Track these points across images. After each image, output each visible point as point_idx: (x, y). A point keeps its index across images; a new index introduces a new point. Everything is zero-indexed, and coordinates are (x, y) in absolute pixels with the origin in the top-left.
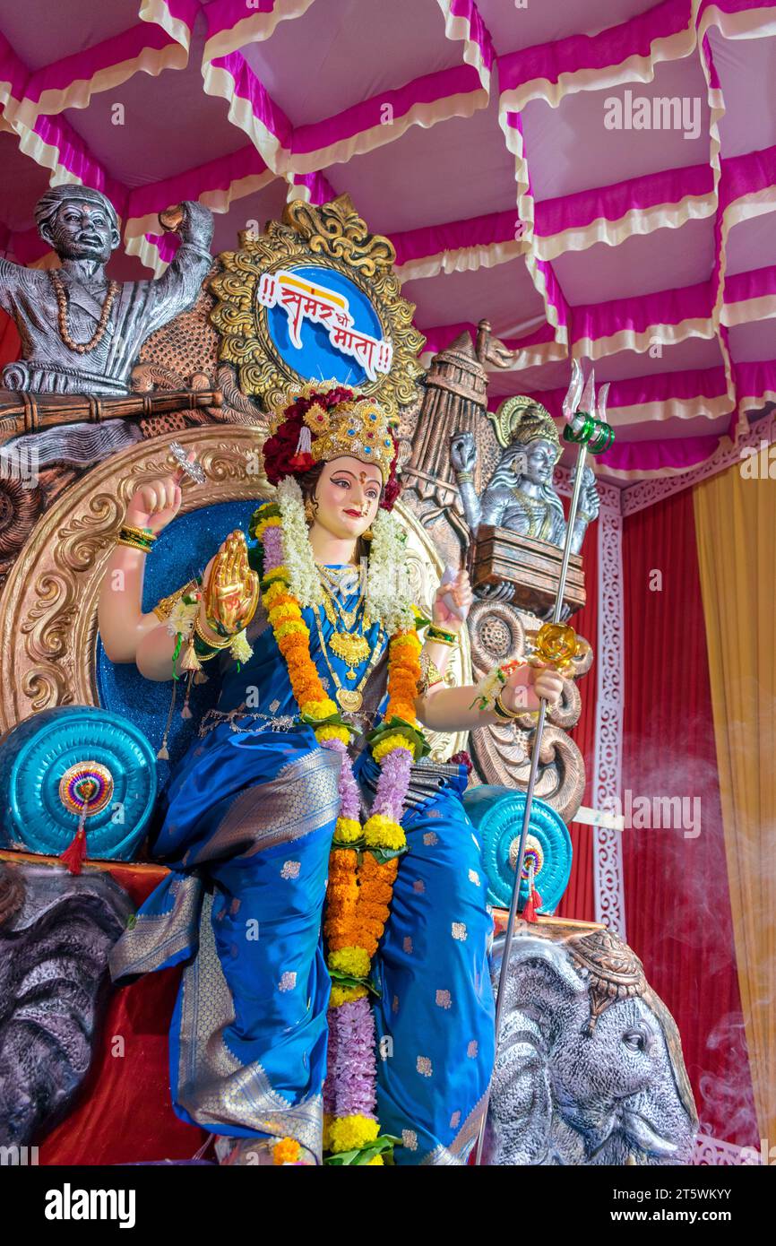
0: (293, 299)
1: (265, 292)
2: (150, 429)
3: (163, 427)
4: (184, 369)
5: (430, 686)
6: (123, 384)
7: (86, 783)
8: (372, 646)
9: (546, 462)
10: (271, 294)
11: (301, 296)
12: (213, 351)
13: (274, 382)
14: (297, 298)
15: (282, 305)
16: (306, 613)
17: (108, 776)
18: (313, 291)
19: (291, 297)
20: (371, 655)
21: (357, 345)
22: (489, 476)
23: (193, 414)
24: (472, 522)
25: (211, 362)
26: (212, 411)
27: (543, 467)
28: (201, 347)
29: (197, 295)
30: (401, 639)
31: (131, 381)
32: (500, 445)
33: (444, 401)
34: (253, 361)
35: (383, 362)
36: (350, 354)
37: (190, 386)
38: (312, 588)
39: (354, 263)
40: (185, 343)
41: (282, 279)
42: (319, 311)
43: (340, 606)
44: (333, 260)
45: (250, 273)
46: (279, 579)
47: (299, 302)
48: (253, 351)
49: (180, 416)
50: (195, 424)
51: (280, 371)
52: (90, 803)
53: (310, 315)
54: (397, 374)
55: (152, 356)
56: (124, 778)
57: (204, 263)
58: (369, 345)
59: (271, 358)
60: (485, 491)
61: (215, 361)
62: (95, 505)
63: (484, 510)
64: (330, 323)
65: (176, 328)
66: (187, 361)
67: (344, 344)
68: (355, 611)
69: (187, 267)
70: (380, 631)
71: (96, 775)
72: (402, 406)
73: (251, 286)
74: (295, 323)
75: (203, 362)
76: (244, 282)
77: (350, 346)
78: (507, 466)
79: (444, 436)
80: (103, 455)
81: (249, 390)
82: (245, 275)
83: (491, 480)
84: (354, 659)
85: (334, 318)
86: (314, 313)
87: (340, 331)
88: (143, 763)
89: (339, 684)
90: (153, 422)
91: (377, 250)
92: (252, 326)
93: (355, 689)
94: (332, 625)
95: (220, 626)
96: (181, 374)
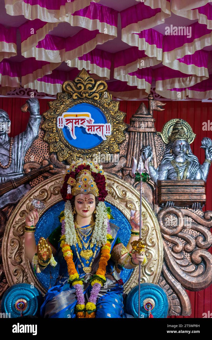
0: (70, 122)
1: (60, 123)
2: (33, 183)
3: (37, 182)
4: (39, 160)
5: (122, 256)
6: (21, 173)
7: (20, 304)
8: (93, 252)
9: (181, 149)
10: (62, 123)
11: (73, 119)
12: (48, 150)
13: (69, 154)
14: (71, 121)
15: (66, 125)
16: (72, 248)
17: (25, 302)
18: (77, 116)
19: (69, 121)
20: (93, 255)
21: (97, 129)
22: (162, 158)
23: (46, 174)
24: (155, 180)
25: (47, 154)
26: (51, 171)
27: (180, 150)
28: (43, 149)
29: (38, 132)
30: (103, 248)
31: (24, 170)
32: (165, 143)
33: (136, 136)
34: (61, 149)
35: (108, 131)
36: (95, 133)
37: (42, 165)
38: (73, 239)
39: (90, 97)
40: (38, 151)
41: (65, 116)
42: (80, 122)
43: (83, 242)
44: (83, 99)
45: (54, 118)
46: (63, 240)
47: (72, 122)
48: (60, 146)
49: (41, 176)
50: (46, 178)
51: (70, 149)
52: (22, 309)
53: (77, 125)
54: (115, 133)
55: (28, 159)
56: (30, 301)
57: (38, 120)
58: (101, 127)
59: (66, 146)
60: (160, 165)
61: (48, 153)
62: (21, 215)
63: (159, 174)
64: (85, 125)
65: (34, 146)
66: (40, 156)
67: (91, 131)
68: (88, 242)
69: (33, 124)
70: (96, 247)
71: (22, 302)
72: (119, 144)
73: (55, 122)
74: (72, 130)
75: (44, 155)
76: (52, 121)
77: (94, 131)
78: (168, 152)
79: (138, 150)
80: (20, 198)
81: (61, 159)
82: (52, 119)
83: (162, 159)
84: (88, 257)
85: (86, 122)
86: (78, 124)
87: (89, 126)
88: (33, 297)
89: (83, 266)
90: (33, 181)
91: (99, 88)
92: (58, 137)
93: (89, 266)
94: (81, 249)
95: (43, 261)
96: (39, 161)
